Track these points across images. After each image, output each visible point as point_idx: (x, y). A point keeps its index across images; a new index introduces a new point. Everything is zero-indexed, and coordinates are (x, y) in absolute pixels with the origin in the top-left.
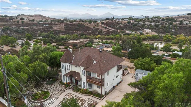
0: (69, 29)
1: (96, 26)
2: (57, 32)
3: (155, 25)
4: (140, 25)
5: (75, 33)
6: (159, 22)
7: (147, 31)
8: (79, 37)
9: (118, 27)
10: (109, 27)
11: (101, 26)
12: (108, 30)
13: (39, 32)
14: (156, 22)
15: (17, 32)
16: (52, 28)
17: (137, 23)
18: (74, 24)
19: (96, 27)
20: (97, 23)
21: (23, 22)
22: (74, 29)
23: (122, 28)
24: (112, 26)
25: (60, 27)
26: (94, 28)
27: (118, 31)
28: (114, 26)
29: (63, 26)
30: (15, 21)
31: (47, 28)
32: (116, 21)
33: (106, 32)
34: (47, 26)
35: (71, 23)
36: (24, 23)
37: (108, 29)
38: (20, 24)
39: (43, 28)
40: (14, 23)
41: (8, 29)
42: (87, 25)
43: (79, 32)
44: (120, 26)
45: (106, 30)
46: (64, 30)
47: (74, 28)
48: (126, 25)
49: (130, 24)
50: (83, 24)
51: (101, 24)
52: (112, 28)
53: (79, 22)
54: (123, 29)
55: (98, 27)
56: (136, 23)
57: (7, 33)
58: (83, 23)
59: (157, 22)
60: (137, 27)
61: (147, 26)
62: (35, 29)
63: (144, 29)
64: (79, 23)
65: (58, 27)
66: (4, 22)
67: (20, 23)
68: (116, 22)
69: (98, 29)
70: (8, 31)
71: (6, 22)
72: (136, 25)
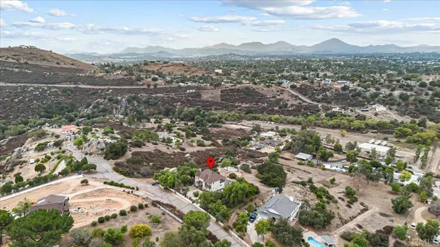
0: (228, 99)
1: (279, 93)
2: (208, 105)
3: (401, 96)
4: (368, 94)
5: (237, 107)
6: (412, 90)
7: (377, 110)
8: (243, 115)
9: (320, 96)
10: (305, 95)
11: (289, 92)
12: (300, 103)
13: (179, 103)
14: (405, 90)
15: (147, 103)
16: (199, 96)
17: (362, 89)
18: (238, 90)
19: (279, 95)
20: (283, 85)
21: (155, 86)
22: (237, 99)
23: (329, 100)
24: (310, 95)
25: (213, 95)
26: (273, 97)
27: (320, 105)
28: (314, 93)
29: (218, 92)
30: (144, 84)
31: (192, 97)
32: (320, 83)
33: (296, 106)
34: (191, 93)
35: (233, 88)
36: (158, 87)
37: (300, 99)
38: (151, 90)
39: (185, 97)
40: (142, 87)
41: (134, 98)
42: (261, 92)
43: (244, 105)
44: (326, 95)
45: (296, 103)
46: (220, 101)
47: (237, 97)
48: (339, 95)
49: (347, 92)
50: (254, 89)
51: (289, 89)
52: (310, 98)
53: (248, 85)
54: (329, 103)
55: (281, 96)
56: (360, 91)
57: (133, 105)
58: (254, 86)
59: (408, 89)
60: (360, 99)
61: (384, 97)
62: (173, 98)
63: (373, 104)
64: (247, 88)
65: (210, 95)
66: (129, 85)
67: (152, 87)
68: (319, 86)
69: (281, 100)
70: (135, 102)
71: (132, 85)
72: (359, 94)
